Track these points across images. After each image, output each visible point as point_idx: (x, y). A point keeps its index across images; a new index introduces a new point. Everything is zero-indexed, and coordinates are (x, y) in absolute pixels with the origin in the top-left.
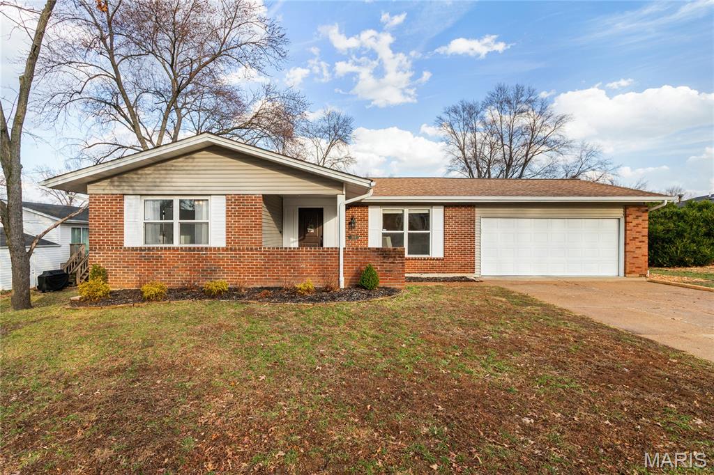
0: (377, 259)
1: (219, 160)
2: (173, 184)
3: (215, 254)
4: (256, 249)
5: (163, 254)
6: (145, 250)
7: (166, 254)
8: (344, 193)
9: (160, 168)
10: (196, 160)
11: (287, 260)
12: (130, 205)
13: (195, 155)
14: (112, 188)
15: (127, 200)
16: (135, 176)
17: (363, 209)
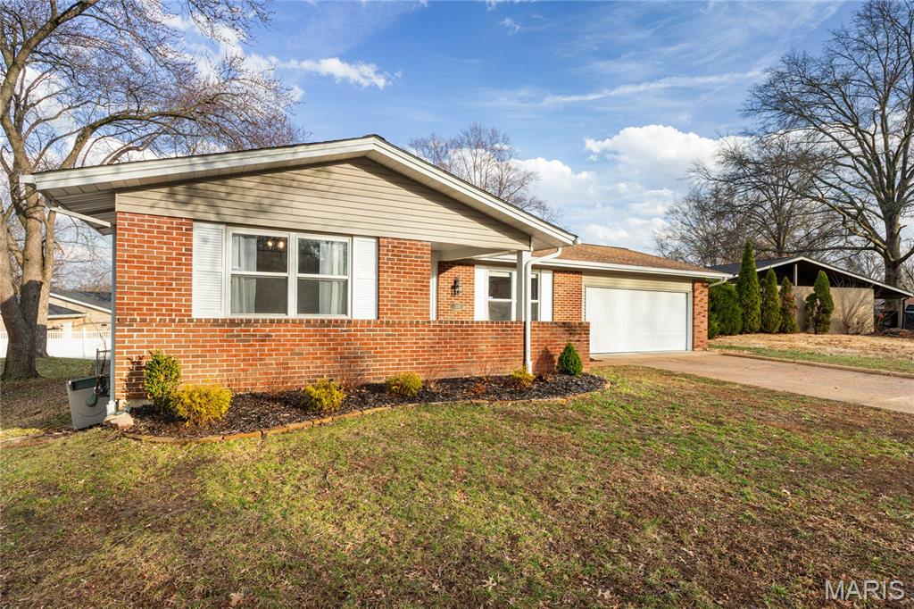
0: (563, 336)
1: (368, 181)
2: (295, 212)
3: (363, 331)
4: (423, 323)
5: (273, 331)
6: (238, 325)
7: (280, 331)
8: (532, 249)
9: (269, 181)
10: (334, 176)
11: (464, 339)
12: (205, 241)
13: (332, 168)
14: (171, 205)
15: (199, 231)
16: (223, 189)
17: (468, 268)
